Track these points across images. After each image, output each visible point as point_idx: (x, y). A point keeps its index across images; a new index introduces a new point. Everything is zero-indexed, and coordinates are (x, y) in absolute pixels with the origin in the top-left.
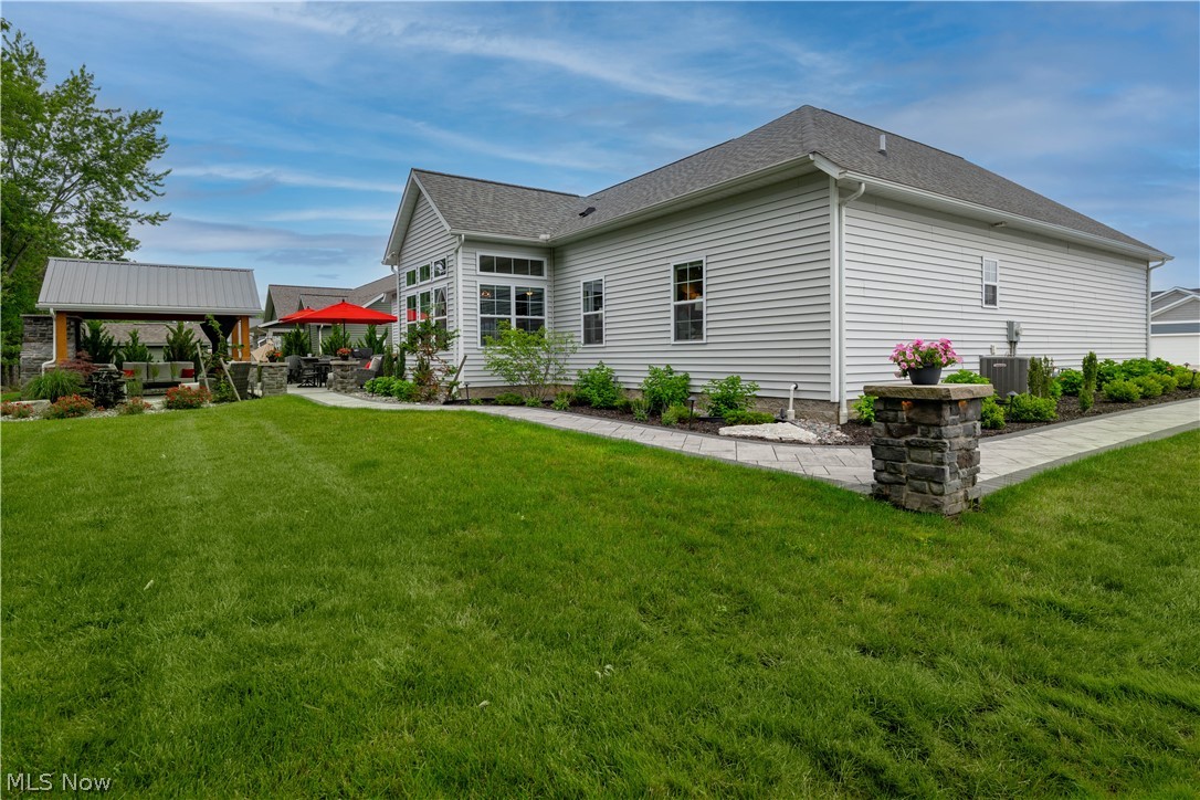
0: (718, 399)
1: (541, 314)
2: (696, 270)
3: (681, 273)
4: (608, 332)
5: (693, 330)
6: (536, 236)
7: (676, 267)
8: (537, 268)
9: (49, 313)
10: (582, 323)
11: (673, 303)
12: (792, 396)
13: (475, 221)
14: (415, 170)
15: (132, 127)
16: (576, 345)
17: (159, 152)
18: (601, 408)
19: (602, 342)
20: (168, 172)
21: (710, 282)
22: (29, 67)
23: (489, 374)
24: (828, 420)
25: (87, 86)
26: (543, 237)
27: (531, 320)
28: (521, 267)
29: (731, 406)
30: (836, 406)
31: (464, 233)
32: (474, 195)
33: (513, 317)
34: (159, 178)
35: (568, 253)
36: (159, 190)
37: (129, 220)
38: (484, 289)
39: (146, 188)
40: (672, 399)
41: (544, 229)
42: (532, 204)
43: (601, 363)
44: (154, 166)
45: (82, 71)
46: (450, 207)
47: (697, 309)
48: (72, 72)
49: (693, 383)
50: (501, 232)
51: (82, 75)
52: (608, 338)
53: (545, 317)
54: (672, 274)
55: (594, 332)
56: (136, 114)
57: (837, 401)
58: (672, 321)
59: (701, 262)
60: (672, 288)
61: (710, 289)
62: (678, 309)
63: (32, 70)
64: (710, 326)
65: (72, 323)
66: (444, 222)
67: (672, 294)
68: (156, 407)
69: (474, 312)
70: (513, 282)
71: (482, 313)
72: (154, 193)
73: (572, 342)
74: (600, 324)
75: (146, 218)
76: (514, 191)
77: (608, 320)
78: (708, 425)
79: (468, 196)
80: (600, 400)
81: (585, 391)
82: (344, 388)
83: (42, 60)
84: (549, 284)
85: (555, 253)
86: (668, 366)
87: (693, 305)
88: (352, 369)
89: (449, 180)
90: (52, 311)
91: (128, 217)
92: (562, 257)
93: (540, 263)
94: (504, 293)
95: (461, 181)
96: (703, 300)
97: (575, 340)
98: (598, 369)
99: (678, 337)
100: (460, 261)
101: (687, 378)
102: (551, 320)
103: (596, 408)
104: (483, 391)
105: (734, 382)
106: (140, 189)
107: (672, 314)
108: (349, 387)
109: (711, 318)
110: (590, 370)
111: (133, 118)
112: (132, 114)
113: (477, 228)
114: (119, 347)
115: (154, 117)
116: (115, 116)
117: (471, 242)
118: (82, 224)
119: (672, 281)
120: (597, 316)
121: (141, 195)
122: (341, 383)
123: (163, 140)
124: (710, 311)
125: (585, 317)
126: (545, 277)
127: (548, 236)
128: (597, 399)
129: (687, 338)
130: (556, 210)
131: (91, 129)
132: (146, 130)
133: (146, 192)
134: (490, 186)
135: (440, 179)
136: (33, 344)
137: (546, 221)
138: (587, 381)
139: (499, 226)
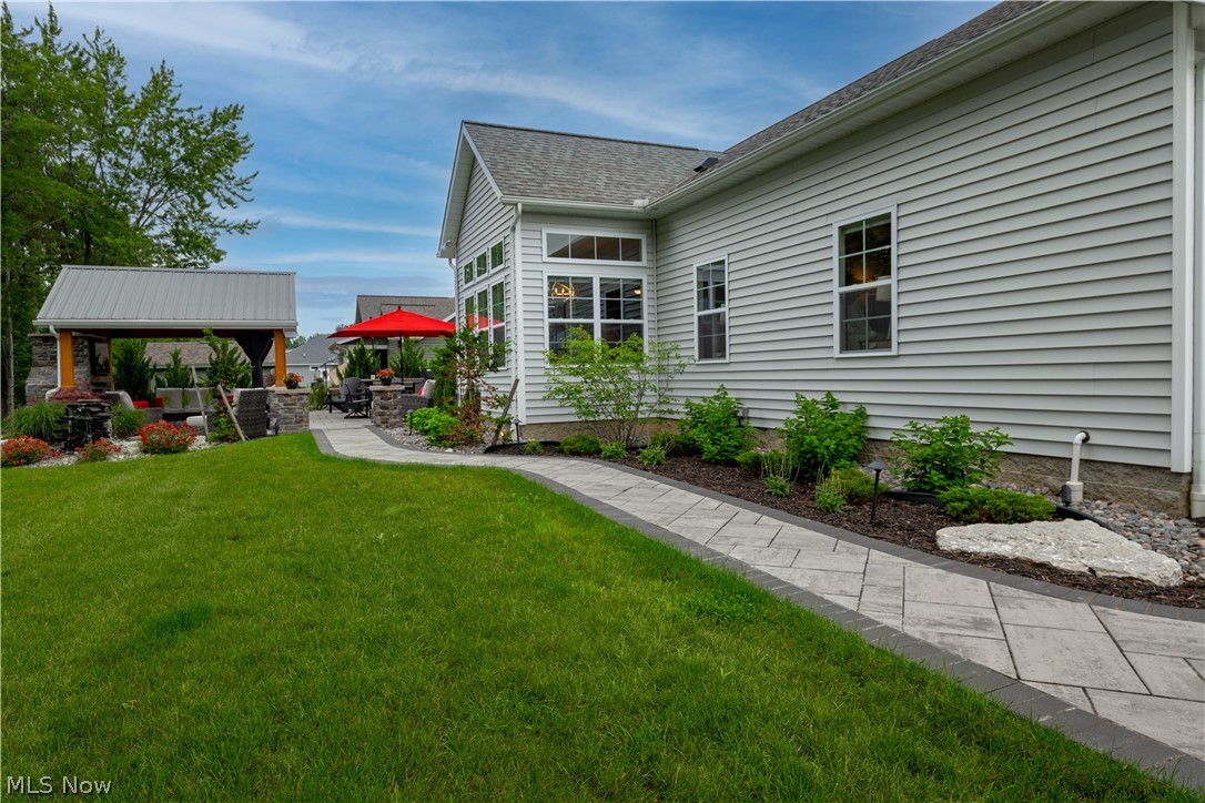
0: (925, 461)
1: (639, 317)
2: (879, 232)
3: (851, 238)
4: (734, 341)
5: (873, 333)
6: (628, 201)
7: (842, 229)
8: (630, 250)
9: (48, 331)
10: (695, 327)
11: (837, 289)
12: (1077, 454)
13: (540, 185)
14: (466, 123)
15: (214, 125)
16: (685, 361)
17: (245, 152)
18: (717, 463)
19: (724, 356)
20: (255, 175)
21: (905, 249)
22: (110, 67)
23: (557, 404)
24: (1167, 507)
25: (170, 85)
26: (639, 203)
27: (624, 325)
28: (607, 249)
29: (952, 473)
30: (1184, 481)
31: (521, 201)
32: (545, 151)
33: (597, 321)
34: (246, 181)
35: (677, 224)
36: (247, 195)
37: (218, 230)
38: (555, 282)
39: (234, 193)
40: (835, 457)
41: (642, 193)
42: (629, 160)
43: (722, 388)
44: (240, 169)
45: (162, 67)
46: (507, 168)
47: (880, 297)
48: (152, 69)
49: (873, 423)
50: (577, 198)
51: (163, 72)
52: (734, 350)
53: (645, 321)
54: (835, 242)
55: (712, 341)
56: (216, 110)
57: (1187, 469)
58: (836, 320)
59: (888, 216)
60: (835, 265)
61: (905, 261)
62: (847, 300)
63: (112, 70)
64: (905, 325)
65: (86, 343)
66: (495, 189)
67: (835, 275)
68: (131, 450)
69: (539, 316)
70: (597, 271)
71: (550, 317)
72: (242, 198)
73: (678, 357)
74: (722, 328)
75: (235, 227)
76: (604, 145)
77: (733, 322)
78: (907, 515)
79: (536, 153)
80: (714, 449)
81: (693, 433)
82: (385, 422)
83: (122, 60)
84: (650, 272)
85: (658, 227)
86: (829, 394)
87: (874, 290)
88: (395, 397)
89: (511, 134)
90: (51, 328)
91: (216, 226)
92: (668, 231)
93: (637, 243)
94: (583, 286)
95: (529, 134)
96: (892, 281)
97: (682, 353)
98: (717, 398)
99: (847, 345)
100: (518, 242)
101: (861, 414)
102: (652, 326)
103: (709, 462)
104: (554, 429)
105: (958, 429)
106: (228, 195)
107: (836, 309)
108: (392, 420)
109: (905, 312)
110: (704, 399)
111: (215, 115)
112: (213, 111)
113: (543, 194)
114: (155, 370)
115: (234, 113)
116: (197, 114)
117: (533, 215)
118: (167, 235)
119: (835, 253)
120: (718, 315)
121: (229, 201)
122: (382, 414)
123: (246, 137)
124: (905, 299)
125: (700, 318)
126: (644, 263)
127: (646, 202)
128: (710, 449)
129: (861, 347)
130: (662, 168)
131: (175, 131)
132: (228, 128)
133: (234, 199)
134: (570, 140)
135: (498, 133)
136: (42, 369)
137: (646, 182)
138: (698, 417)
139: (574, 191)
